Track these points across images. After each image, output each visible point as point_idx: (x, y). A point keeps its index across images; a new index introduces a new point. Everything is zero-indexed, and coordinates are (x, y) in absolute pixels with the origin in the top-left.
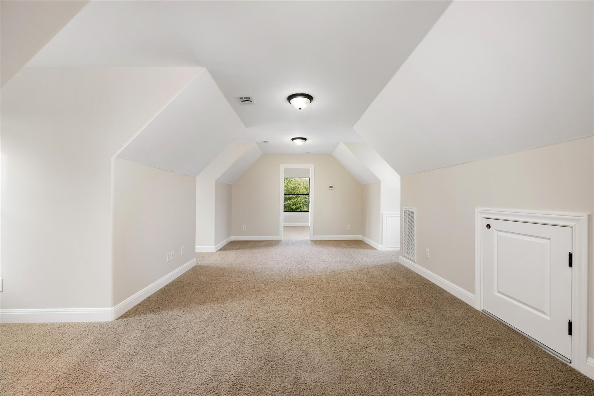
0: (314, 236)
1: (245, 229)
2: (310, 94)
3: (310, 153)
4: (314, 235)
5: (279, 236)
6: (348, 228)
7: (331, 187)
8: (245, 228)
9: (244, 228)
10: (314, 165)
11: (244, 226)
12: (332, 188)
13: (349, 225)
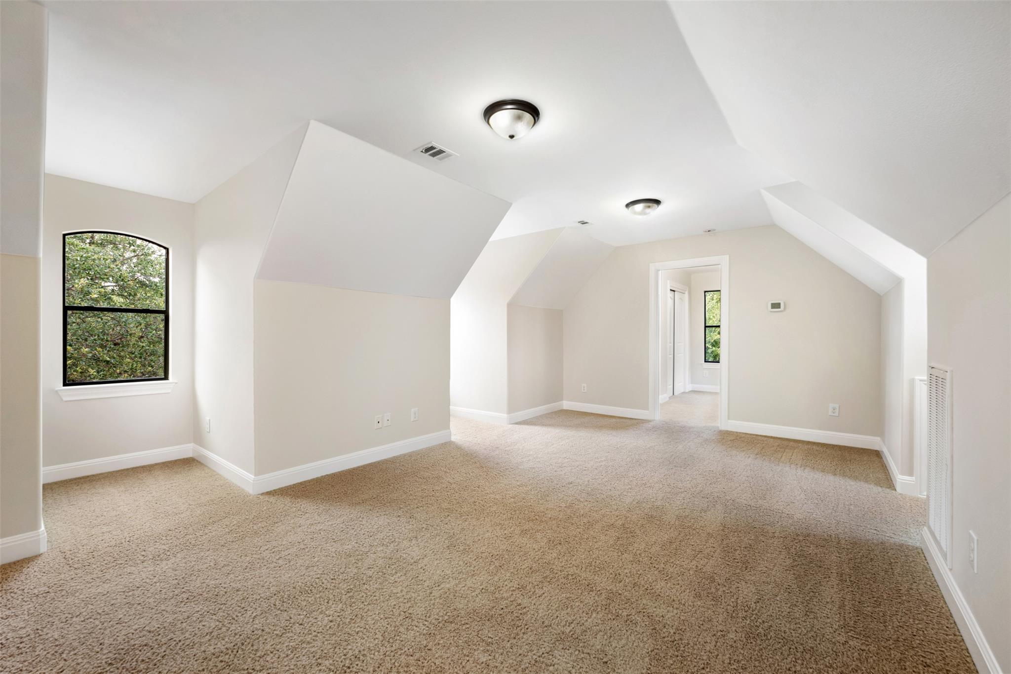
0: (729, 421)
1: (585, 391)
2: (529, 102)
3: (714, 230)
4: (729, 419)
5: (647, 411)
6: (830, 413)
7: (776, 306)
8: (585, 388)
9: (583, 389)
10: (728, 256)
11: (583, 385)
12: (780, 308)
13: (837, 406)
